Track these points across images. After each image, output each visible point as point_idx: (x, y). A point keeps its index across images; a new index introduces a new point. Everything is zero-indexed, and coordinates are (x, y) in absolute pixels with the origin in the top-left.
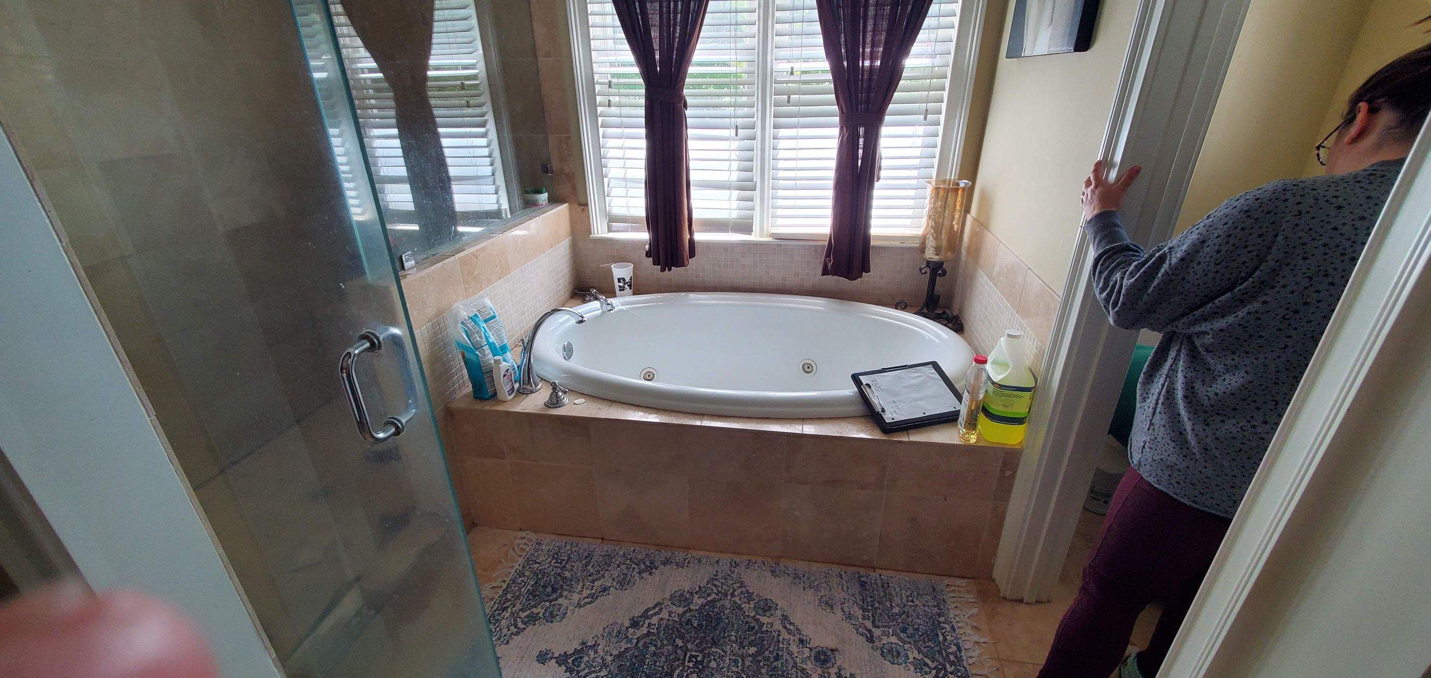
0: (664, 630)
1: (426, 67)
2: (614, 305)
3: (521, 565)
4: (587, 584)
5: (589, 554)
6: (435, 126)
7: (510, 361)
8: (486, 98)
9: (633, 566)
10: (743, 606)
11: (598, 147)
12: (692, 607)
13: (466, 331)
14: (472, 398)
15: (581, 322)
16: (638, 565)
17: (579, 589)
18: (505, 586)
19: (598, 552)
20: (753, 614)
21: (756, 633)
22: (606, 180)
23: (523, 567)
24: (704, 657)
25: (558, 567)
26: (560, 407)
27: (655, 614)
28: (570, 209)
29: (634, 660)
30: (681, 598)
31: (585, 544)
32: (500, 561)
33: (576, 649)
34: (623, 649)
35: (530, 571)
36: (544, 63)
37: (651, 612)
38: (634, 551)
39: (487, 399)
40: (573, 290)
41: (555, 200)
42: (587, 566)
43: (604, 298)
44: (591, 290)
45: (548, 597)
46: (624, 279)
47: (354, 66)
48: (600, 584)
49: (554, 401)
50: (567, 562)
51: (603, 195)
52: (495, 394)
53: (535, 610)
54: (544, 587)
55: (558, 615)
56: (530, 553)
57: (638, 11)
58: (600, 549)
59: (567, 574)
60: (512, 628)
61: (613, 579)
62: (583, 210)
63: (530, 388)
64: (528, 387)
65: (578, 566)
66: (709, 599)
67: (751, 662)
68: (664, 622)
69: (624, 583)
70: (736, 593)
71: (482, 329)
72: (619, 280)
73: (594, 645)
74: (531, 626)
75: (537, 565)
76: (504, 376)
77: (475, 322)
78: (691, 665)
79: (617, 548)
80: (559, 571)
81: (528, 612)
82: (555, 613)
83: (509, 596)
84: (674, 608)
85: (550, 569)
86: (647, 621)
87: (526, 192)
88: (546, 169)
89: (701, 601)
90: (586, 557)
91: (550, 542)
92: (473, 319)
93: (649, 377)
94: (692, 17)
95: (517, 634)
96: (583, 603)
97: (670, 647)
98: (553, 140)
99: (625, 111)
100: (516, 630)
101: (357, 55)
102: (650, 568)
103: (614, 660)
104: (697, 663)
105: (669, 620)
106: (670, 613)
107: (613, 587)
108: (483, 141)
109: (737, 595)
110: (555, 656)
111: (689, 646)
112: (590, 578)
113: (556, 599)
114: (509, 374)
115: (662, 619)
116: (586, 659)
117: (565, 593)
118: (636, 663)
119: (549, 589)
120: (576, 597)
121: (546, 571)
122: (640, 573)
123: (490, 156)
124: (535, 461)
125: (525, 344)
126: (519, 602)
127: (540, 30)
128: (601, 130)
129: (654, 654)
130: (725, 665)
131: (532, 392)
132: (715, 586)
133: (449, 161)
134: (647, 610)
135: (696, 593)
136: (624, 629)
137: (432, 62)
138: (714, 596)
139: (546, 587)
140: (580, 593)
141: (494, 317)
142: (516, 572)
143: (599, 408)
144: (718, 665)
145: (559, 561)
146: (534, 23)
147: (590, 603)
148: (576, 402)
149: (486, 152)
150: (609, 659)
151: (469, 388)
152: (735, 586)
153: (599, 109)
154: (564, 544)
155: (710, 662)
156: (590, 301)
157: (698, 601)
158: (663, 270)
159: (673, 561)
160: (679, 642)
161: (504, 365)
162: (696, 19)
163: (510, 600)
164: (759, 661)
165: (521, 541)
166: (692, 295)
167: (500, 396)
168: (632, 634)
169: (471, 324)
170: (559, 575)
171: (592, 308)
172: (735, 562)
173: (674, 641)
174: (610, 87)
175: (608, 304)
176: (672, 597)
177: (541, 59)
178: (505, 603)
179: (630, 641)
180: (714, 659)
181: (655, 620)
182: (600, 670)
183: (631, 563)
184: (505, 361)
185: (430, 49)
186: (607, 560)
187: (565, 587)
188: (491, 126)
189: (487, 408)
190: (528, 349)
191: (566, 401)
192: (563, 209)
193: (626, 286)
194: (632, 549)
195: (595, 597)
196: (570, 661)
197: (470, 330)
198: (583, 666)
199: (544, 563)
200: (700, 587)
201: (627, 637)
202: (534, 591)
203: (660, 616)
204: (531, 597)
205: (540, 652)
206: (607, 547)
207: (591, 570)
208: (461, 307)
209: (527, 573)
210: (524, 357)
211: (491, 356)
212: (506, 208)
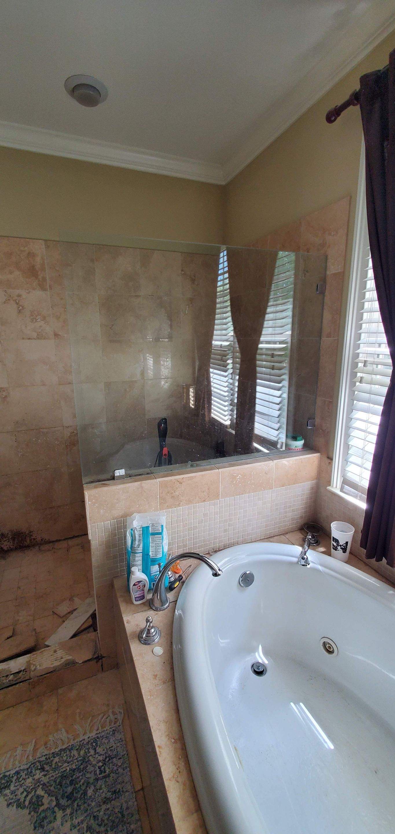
1: (258, 342)
3: (90, 739)
6: (256, 378)
8: (286, 364)
18: (65, 746)
23: (88, 743)
25: (96, 775)
28: (320, 459)
31: (130, 774)
35: (85, 753)
36: (326, 342)
40: (297, 526)
45: (62, 797)
46: (339, 541)
50: (104, 778)
51: (345, 458)
53: (45, 799)
54: (72, 782)
55: (44, 827)
59: (90, 792)
60: (24, 795)
62: (329, 463)
65: (104, 794)
71: (145, 539)
72: (335, 540)
74: (28, 811)
75: (92, 752)
76: (135, 585)
80: (92, 779)
81: (43, 794)
82: (46, 822)
85: (92, 769)
92: (144, 529)
95: (19, 806)
98: (319, 401)
100: (23, 800)
108: (278, 393)
113: (61, 808)
114: (140, 585)
117: (69, 811)
119: (70, 790)
121: (89, 767)
126: (51, 776)
127: (327, 316)
128: (355, 403)
131: (155, 608)
133: (257, 401)
137: (262, 339)
139: (72, 785)
141: (160, 533)
142: (81, 741)
145: (103, 768)
146: (325, 311)
149: (278, 400)
154: (123, 755)
161: (138, 577)
163: (51, 766)
170: (88, 784)
174: (366, 365)
177: (323, 338)
178: (48, 763)
187: (76, 803)
188: (286, 383)
192: (313, 458)
193: (339, 548)
199: (97, 756)
202: (66, 776)
204: (59, 781)
209: (82, 752)
212: (282, 443)
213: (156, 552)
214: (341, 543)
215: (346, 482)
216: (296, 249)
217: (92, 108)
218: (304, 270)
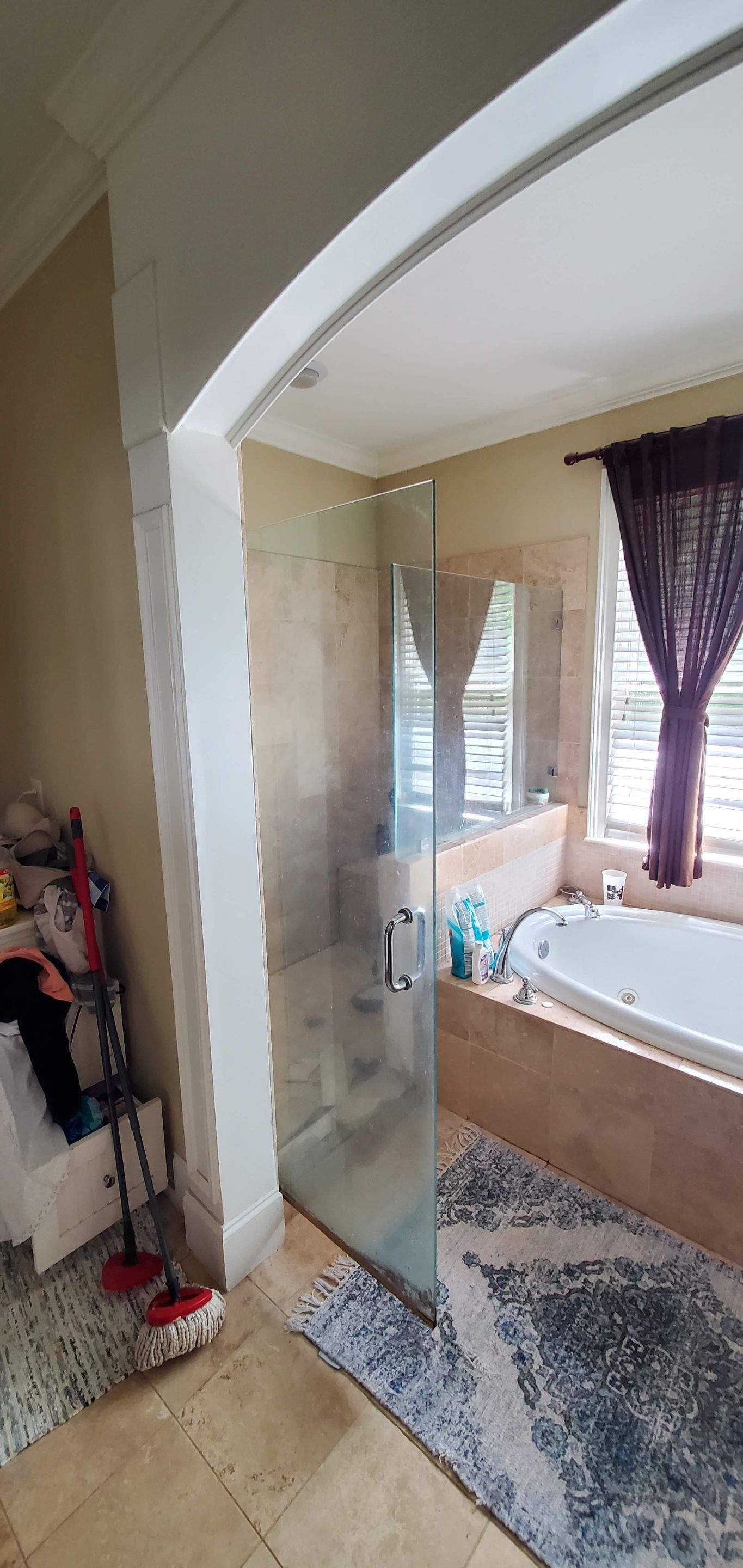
0: (602, 1295)
1: (465, 682)
2: (599, 913)
3: (463, 1156)
4: (524, 1204)
5: (530, 1173)
6: (463, 728)
7: (489, 948)
8: (509, 708)
9: (577, 1206)
10: (706, 1314)
11: (606, 755)
12: (640, 1285)
13: (457, 912)
14: (450, 973)
15: (562, 925)
16: (582, 1208)
17: (515, 1205)
18: (444, 1171)
19: (540, 1175)
20: (719, 1331)
21: (719, 1358)
22: (609, 787)
23: (464, 1159)
24: (646, 1350)
25: (497, 1174)
26: (527, 1004)
27: (594, 1272)
28: (569, 810)
29: (562, 1311)
30: (627, 1268)
31: (528, 1159)
32: (444, 1144)
33: (502, 1267)
34: (551, 1293)
35: (470, 1166)
36: (566, 681)
37: (589, 1268)
38: (580, 1190)
39: (463, 978)
40: (558, 889)
41: (555, 800)
42: (526, 1185)
43: (590, 903)
44: (577, 892)
45: (483, 1200)
46: (614, 888)
47: (411, 680)
48: (537, 1211)
49: (523, 998)
50: (507, 1172)
51: (605, 799)
52: (470, 975)
53: (469, 1208)
54: (482, 1188)
55: (490, 1223)
56: (472, 1147)
57: (666, 638)
58: (543, 1174)
59: (505, 1185)
60: (445, 1216)
61: (553, 1211)
62: (582, 812)
63: (502, 978)
64: (501, 977)
65: (519, 1181)
66: (663, 1285)
67: (707, 1389)
68: (603, 1288)
69: (564, 1221)
70: (700, 1295)
71: (471, 912)
72: (609, 888)
73: (522, 1273)
74: (462, 1222)
75: (477, 1163)
76: (482, 960)
77: (466, 905)
78: (628, 1351)
79: (562, 1179)
80: (498, 1178)
81: (462, 1207)
82: (488, 1220)
83: (447, 1183)
84: (616, 1276)
85: (490, 1172)
86: (584, 1276)
87: (530, 791)
88: (551, 772)
89: (651, 1283)
90: (527, 1175)
91: (493, 1143)
92: (465, 902)
93: (629, 999)
94: (724, 643)
95: (449, 1224)
96: (516, 1222)
97: (607, 1319)
98: (562, 746)
99: (639, 724)
100: (448, 1219)
101: (415, 672)
102: (596, 1217)
103: (540, 1299)
104: (635, 1353)
105: (609, 1286)
106: (612, 1279)
107: (551, 1219)
108: (500, 743)
109: (700, 1296)
110: (481, 1264)
111: (630, 1329)
112: (528, 1200)
113: (491, 1206)
114: (486, 960)
115: (601, 1281)
116: (511, 1283)
117: (501, 1204)
118: (564, 1315)
119: (485, 1193)
120: (511, 1213)
121: (485, 1172)
122: (583, 1217)
123: (503, 756)
124: (495, 1052)
125: (505, 935)
126: (455, 1194)
127: (566, 653)
128: (612, 741)
129: (586, 1317)
130: (671, 1375)
131: (503, 982)
132: (673, 1273)
133: (468, 757)
134: (586, 1263)
135: (648, 1271)
136: (556, 1271)
137: (472, 678)
138: (668, 1284)
139: (483, 1189)
140: (516, 1210)
141: (482, 904)
142: (456, 1161)
143: (567, 1017)
144: (663, 1370)
145: (499, 1167)
147: (524, 1226)
148: (545, 1004)
150: (536, 1296)
151: (449, 964)
152: (700, 1286)
153: (612, 722)
154: (506, 1151)
155: (652, 1360)
156: (574, 903)
157: (647, 1282)
158: (660, 886)
159: (624, 1221)
160: (619, 1319)
161: (483, 951)
162: (727, 645)
163: (447, 1188)
164: (720, 1395)
165: (465, 1131)
166: (692, 920)
167: (473, 978)
168: (564, 1281)
169: (462, 906)
170: (497, 1182)
171: (574, 911)
172: (703, 1256)
173: (612, 1314)
174: (627, 703)
175: (593, 911)
176: (617, 1261)
177: (564, 677)
178: (442, 1188)
179: (561, 1288)
180: (659, 1361)
181: (593, 1278)
182: (525, 1303)
183: (574, 1202)
184: (485, 946)
185: (472, 668)
186: (549, 1189)
187: (501, 1197)
188: (509, 730)
189: (461, 986)
190: (507, 940)
191: (534, 1000)
192: (561, 810)
193: (616, 895)
194: (578, 1187)
195: (530, 1221)
196: (495, 1277)
197: (460, 910)
198: (507, 1289)
199: (484, 1163)
200: (652, 1266)
201: (558, 1282)
202: (470, 1187)
203: (600, 1277)
204: (467, 1193)
205: (468, 1252)
206: (552, 1174)
207: (531, 1192)
208: (457, 889)
209: (467, 1167)
210: (502, 947)
211: (473, 939)
212: (508, 803)
213: (484, 923)
214: (618, 890)
215: (610, 825)
216: (517, 580)
217: (307, 389)
218: (530, 603)
